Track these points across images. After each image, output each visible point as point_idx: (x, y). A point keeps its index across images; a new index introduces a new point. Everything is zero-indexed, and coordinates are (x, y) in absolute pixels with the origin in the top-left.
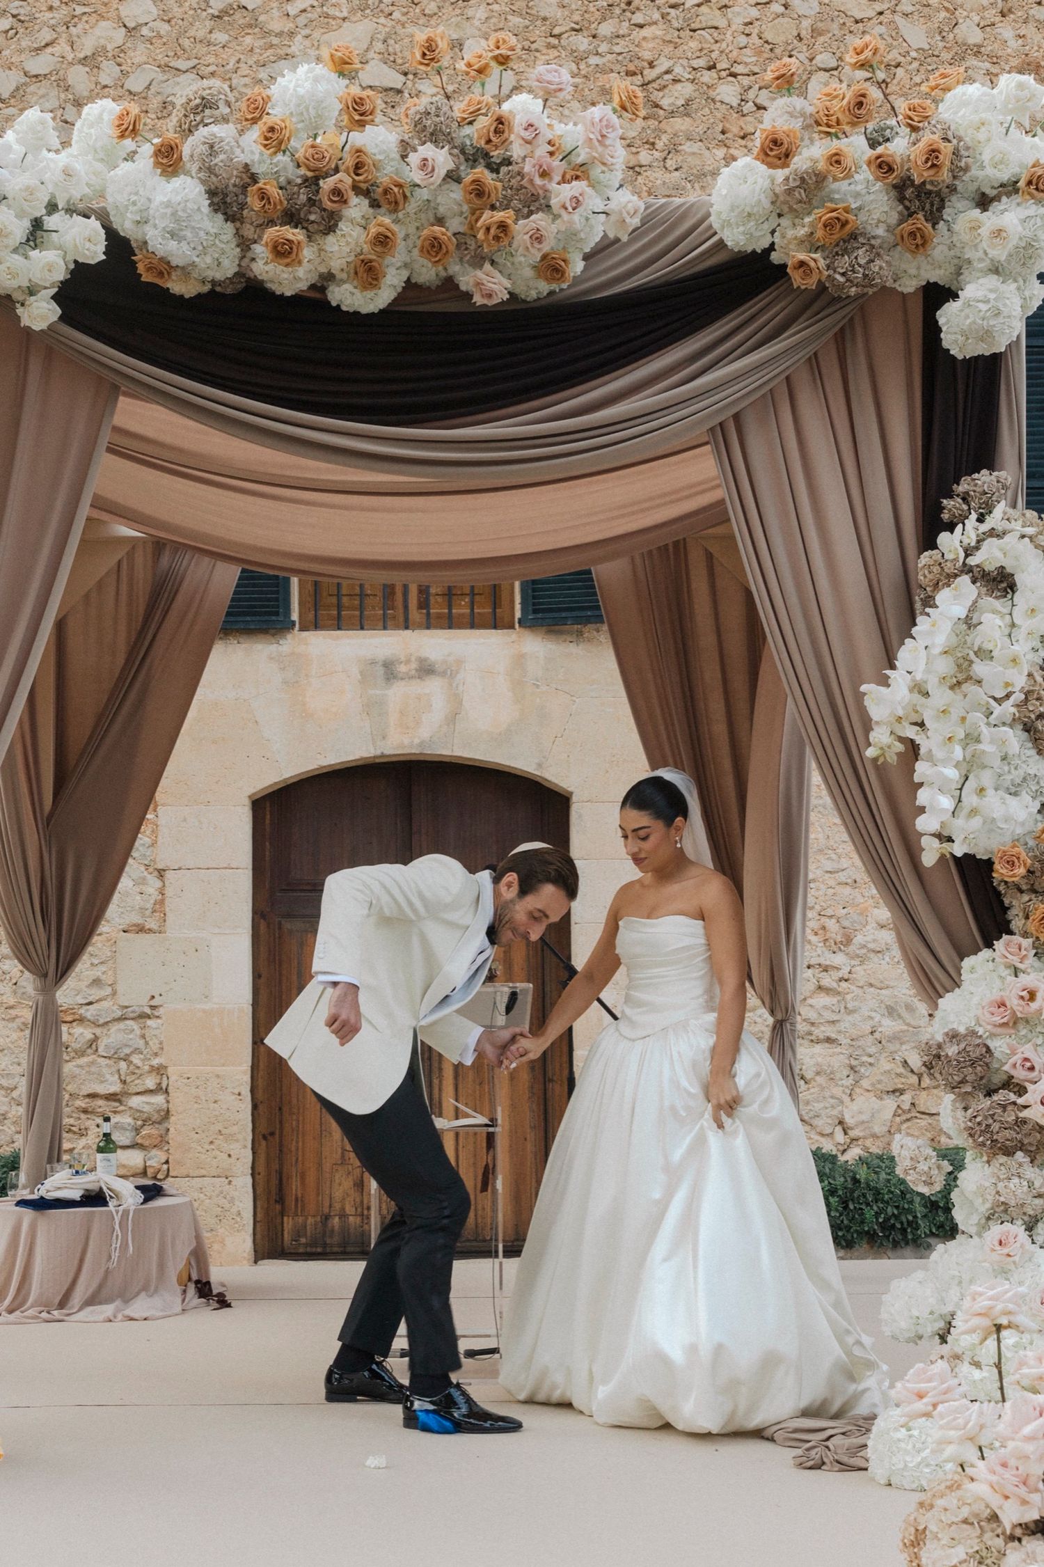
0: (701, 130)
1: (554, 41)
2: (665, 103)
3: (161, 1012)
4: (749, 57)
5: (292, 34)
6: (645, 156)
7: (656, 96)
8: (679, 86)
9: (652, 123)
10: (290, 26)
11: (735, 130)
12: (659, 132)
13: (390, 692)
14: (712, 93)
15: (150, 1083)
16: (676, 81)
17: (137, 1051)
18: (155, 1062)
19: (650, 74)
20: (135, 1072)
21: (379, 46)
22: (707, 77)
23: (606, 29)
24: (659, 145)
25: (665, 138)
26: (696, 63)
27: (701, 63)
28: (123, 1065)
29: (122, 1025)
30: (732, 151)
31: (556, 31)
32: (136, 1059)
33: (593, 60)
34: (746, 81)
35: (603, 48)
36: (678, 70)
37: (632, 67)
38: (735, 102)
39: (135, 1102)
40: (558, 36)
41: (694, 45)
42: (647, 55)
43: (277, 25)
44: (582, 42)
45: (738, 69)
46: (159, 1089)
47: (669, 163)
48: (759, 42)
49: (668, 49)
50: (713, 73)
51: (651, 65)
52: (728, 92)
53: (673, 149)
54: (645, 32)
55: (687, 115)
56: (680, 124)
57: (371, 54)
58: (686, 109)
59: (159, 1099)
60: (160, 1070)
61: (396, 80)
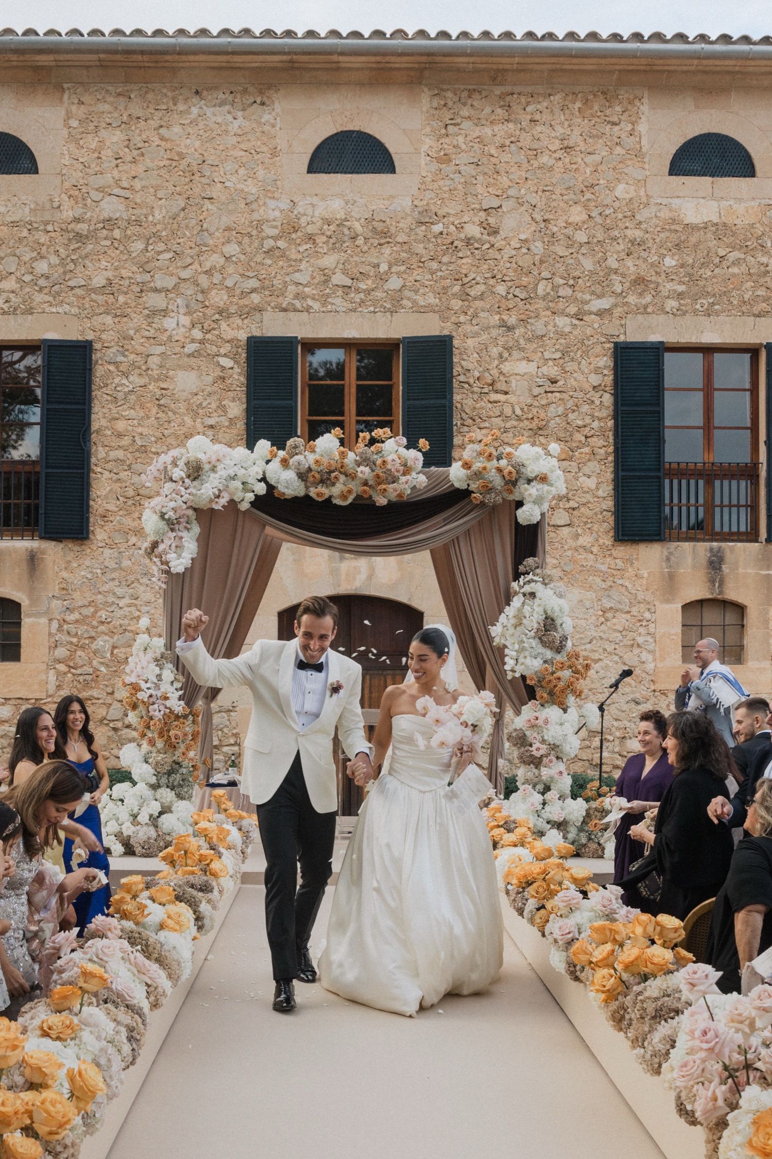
0: (488, 307)
1: (422, 265)
2: (472, 293)
3: (237, 709)
4: (511, 273)
5: (301, 260)
6: (462, 318)
7: (468, 290)
8: (478, 286)
9: (466, 303)
10: (300, 257)
11: (504, 307)
12: (469, 307)
13: (342, 565)
14: (494, 290)
15: (232, 741)
16: (477, 283)
17: (226, 726)
18: (235, 731)
19: (466, 280)
20: (225, 736)
21: (341, 266)
22: (492, 282)
23: (445, 259)
24: (469, 313)
25: (472, 310)
26: (486, 275)
27: (489, 275)
28: (220, 733)
29: (219, 715)
30: (503, 317)
31: (422, 260)
32: (226, 730)
33: (439, 274)
34: (510, 284)
35: (444, 268)
36: (478, 278)
37: (457, 277)
38: (504, 294)
39: (225, 749)
40: (423, 262)
41: (486, 267)
42: (464, 271)
43: (293, 257)
44: (434, 265)
45: (506, 278)
46: (236, 744)
47: (474, 322)
48: (516, 266)
49: (474, 269)
50: (494, 280)
51: (466, 276)
52: (501, 289)
53: (475, 315)
54: (464, 261)
55: (482, 300)
56: (478, 304)
57: (337, 270)
58: (481, 297)
59: (236, 748)
60: (236, 735)
61: (348, 282)
